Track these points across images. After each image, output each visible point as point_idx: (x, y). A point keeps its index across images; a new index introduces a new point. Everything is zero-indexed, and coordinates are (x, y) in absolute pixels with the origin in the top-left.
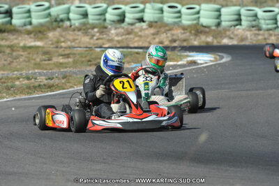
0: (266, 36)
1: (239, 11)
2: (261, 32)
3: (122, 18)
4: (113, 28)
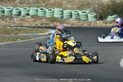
0: (83, 23)
1: (71, 12)
2: (81, 21)
4: (15, 18)
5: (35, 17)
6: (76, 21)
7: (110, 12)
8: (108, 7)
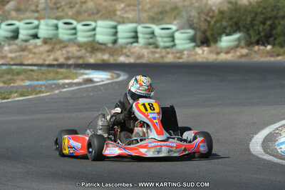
0: (164, 54)
1: (136, 28)
2: (159, 50)
4: (7, 45)
5: (52, 42)
6: (148, 48)
7: (225, 28)
8: (221, 15)
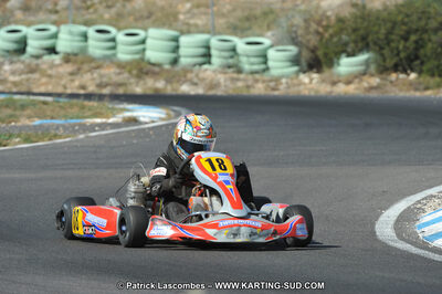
0: (250, 83)
1: (208, 41)
3: (21, 47)
4: (7, 62)
5: (77, 59)
6: (225, 73)
7: (346, 44)
8: (340, 24)
